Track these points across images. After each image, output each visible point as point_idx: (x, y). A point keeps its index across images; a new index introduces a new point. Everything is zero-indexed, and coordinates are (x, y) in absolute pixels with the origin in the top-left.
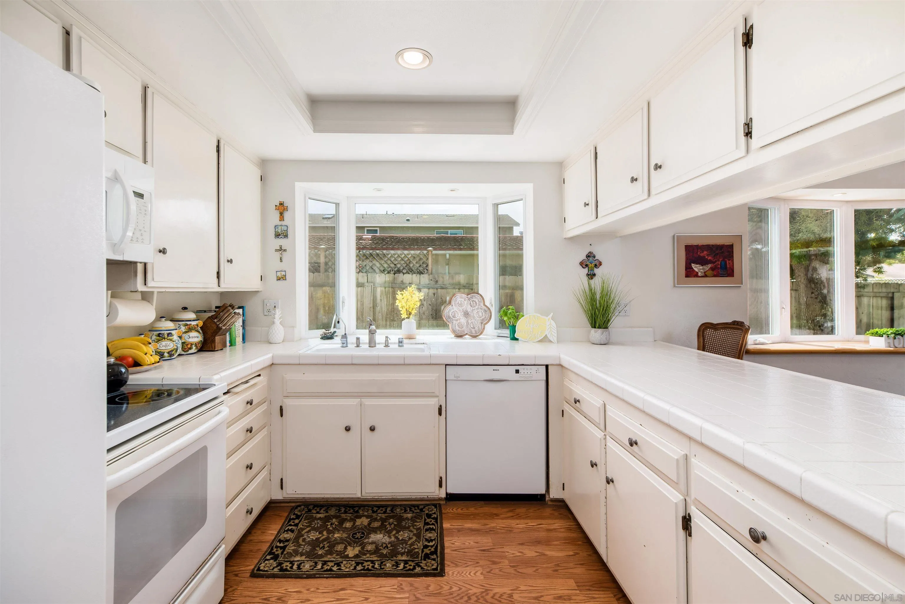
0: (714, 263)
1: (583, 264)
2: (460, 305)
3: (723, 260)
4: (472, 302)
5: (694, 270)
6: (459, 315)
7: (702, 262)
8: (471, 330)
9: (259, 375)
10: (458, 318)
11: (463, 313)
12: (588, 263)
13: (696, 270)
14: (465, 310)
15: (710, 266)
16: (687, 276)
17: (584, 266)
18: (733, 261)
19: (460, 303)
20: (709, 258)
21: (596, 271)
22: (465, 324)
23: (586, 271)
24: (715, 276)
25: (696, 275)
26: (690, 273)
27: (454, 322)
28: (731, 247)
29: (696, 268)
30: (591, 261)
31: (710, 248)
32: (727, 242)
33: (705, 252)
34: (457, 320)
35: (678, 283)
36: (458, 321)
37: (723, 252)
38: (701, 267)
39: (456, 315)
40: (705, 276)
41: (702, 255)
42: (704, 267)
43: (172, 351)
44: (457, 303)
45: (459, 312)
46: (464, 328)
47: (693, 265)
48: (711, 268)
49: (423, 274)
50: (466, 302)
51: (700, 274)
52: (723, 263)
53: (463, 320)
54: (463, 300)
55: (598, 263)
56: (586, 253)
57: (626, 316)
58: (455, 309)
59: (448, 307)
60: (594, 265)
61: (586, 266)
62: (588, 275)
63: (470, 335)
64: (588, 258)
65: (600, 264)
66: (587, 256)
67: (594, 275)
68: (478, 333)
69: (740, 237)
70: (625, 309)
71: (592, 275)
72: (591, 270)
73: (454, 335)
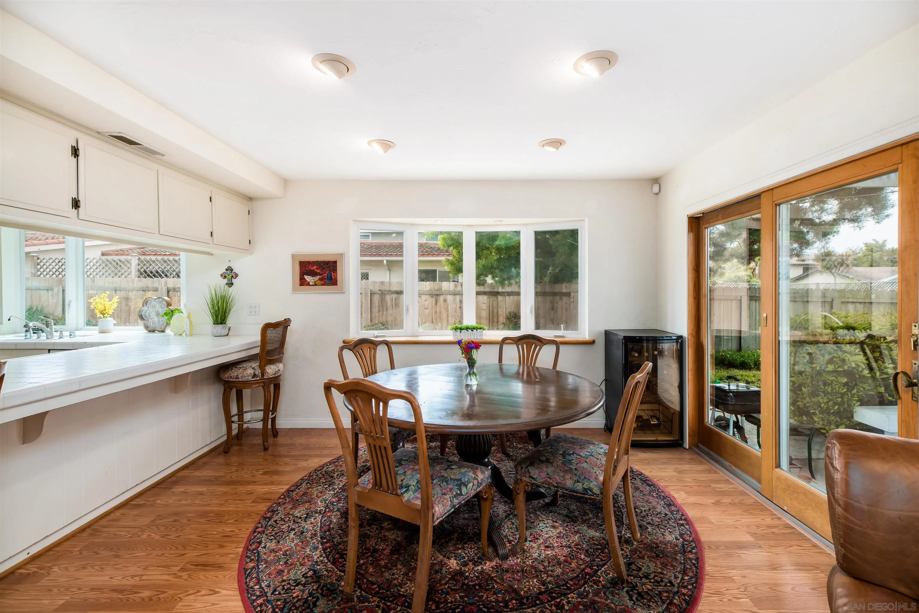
0: (321, 275)
1: (224, 276)
2: (154, 307)
3: (330, 273)
4: (161, 305)
5: (306, 281)
7: (313, 274)
8: (161, 326)
10: (152, 317)
11: (156, 313)
12: (226, 275)
13: (308, 280)
14: (157, 310)
15: (318, 277)
16: (301, 285)
18: (336, 273)
19: (154, 305)
20: (318, 271)
21: (233, 281)
22: (157, 321)
23: (226, 281)
24: (322, 285)
25: (308, 284)
26: (303, 282)
28: (335, 262)
29: (308, 278)
30: (228, 274)
31: (318, 263)
32: (332, 259)
33: (315, 267)
34: (151, 319)
35: (294, 290)
37: (329, 267)
38: (312, 278)
39: (151, 315)
40: (316, 285)
41: (312, 268)
42: (314, 278)
44: (152, 305)
46: (156, 324)
47: (306, 277)
48: (319, 279)
50: (158, 305)
51: (311, 283)
52: (329, 275)
53: (156, 319)
54: (155, 303)
57: (255, 315)
58: (150, 310)
59: (145, 308)
60: (232, 276)
61: (225, 277)
62: (227, 284)
63: (158, 331)
64: (228, 271)
65: (237, 275)
66: (227, 270)
67: (232, 284)
68: (165, 329)
69: (341, 255)
70: (255, 310)
71: (230, 284)
72: (229, 280)
73: (147, 330)
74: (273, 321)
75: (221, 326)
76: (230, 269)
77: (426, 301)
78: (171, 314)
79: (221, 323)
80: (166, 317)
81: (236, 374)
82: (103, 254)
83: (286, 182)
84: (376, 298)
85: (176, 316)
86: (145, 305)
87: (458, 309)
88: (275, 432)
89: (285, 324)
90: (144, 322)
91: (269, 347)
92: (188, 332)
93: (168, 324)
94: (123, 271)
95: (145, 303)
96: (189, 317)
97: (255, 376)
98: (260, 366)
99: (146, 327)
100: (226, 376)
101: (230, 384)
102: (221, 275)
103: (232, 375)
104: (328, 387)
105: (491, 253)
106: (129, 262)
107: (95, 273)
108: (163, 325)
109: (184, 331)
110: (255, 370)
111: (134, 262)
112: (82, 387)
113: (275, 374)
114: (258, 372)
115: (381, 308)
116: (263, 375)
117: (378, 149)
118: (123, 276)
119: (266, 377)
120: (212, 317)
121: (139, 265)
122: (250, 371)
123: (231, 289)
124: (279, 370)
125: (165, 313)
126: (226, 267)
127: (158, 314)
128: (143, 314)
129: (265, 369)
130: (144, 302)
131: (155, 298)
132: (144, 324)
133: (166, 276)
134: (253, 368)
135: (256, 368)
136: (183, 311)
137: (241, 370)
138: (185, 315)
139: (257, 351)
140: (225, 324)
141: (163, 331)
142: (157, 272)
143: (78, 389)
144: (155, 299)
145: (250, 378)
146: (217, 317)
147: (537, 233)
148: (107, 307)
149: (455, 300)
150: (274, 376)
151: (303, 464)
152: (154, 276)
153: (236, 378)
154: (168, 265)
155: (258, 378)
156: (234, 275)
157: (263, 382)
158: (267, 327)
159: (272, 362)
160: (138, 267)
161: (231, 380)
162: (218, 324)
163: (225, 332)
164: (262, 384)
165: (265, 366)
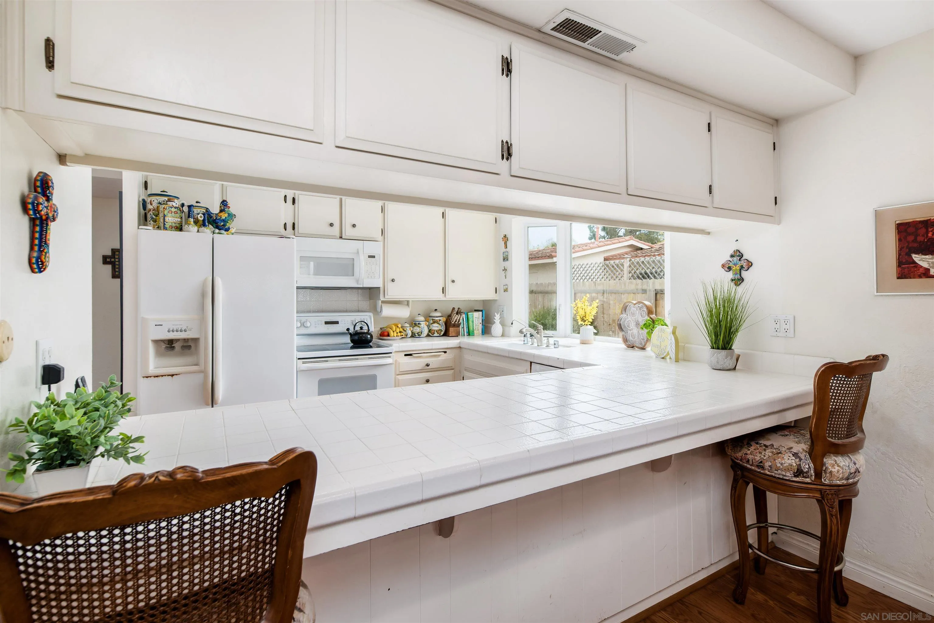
1: (725, 267)
2: (633, 314)
4: (642, 312)
5: (918, 266)
6: (632, 325)
8: (641, 342)
9: (445, 352)
10: (631, 328)
11: (635, 323)
12: (731, 265)
13: (924, 265)
14: (636, 319)
16: (902, 276)
17: (727, 269)
19: (633, 312)
21: (744, 274)
22: (637, 334)
23: (730, 275)
26: (907, 271)
27: (629, 332)
29: (924, 261)
30: (735, 263)
34: (630, 330)
35: (881, 287)
36: (632, 332)
39: (630, 325)
43: (419, 333)
44: (631, 312)
45: (632, 322)
46: (636, 338)
47: (917, 255)
50: (637, 312)
51: (932, 272)
53: (635, 331)
54: (635, 309)
55: (744, 264)
57: (786, 337)
58: (630, 319)
59: (624, 316)
60: (742, 267)
61: (730, 269)
62: (732, 280)
63: (637, 347)
64: (735, 259)
65: (750, 265)
66: (732, 256)
67: (743, 280)
68: (645, 345)
70: (787, 327)
71: (739, 281)
72: (736, 274)
73: (626, 345)
74: (845, 360)
75: (724, 352)
76: (738, 255)
78: (651, 325)
79: (724, 348)
80: (646, 331)
81: (758, 458)
82: (606, 259)
83: (856, 61)
85: (658, 328)
86: (623, 312)
90: (623, 333)
92: (673, 356)
93: (648, 340)
94: (617, 273)
95: (625, 309)
96: (674, 333)
97: (799, 472)
98: (811, 453)
99: (625, 340)
101: (746, 474)
102: (723, 266)
103: (750, 457)
106: (622, 265)
107: (596, 277)
108: (643, 339)
109: (668, 354)
110: (801, 460)
111: (627, 263)
112: (484, 481)
113: (847, 479)
114: (807, 465)
116: (818, 475)
118: (617, 279)
119: (827, 482)
120: (710, 336)
121: (630, 266)
122: (789, 461)
123: (740, 289)
124: (857, 471)
125: (645, 324)
126: (731, 252)
127: (637, 324)
128: (621, 323)
129: (823, 464)
130: (623, 308)
131: (635, 302)
132: (623, 336)
133: (655, 277)
134: (796, 455)
135: (802, 456)
136: (668, 321)
137: (768, 453)
138: (669, 329)
140: (730, 349)
141: (643, 349)
142: (646, 273)
143: (478, 484)
144: (635, 304)
145: (789, 475)
146: (717, 335)
148: (588, 313)
150: (845, 482)
152: (644, 277)
153: (758, 466)
155: (808, 480)
156: (745, 265)
157: (820, 491)
158: (830, 371)
159: (839, 449)
160: (629, 269)
161: (748, 466)
162: (718, 349)
163: (730, 363)
164: (818, 495)
165: (824, 456)
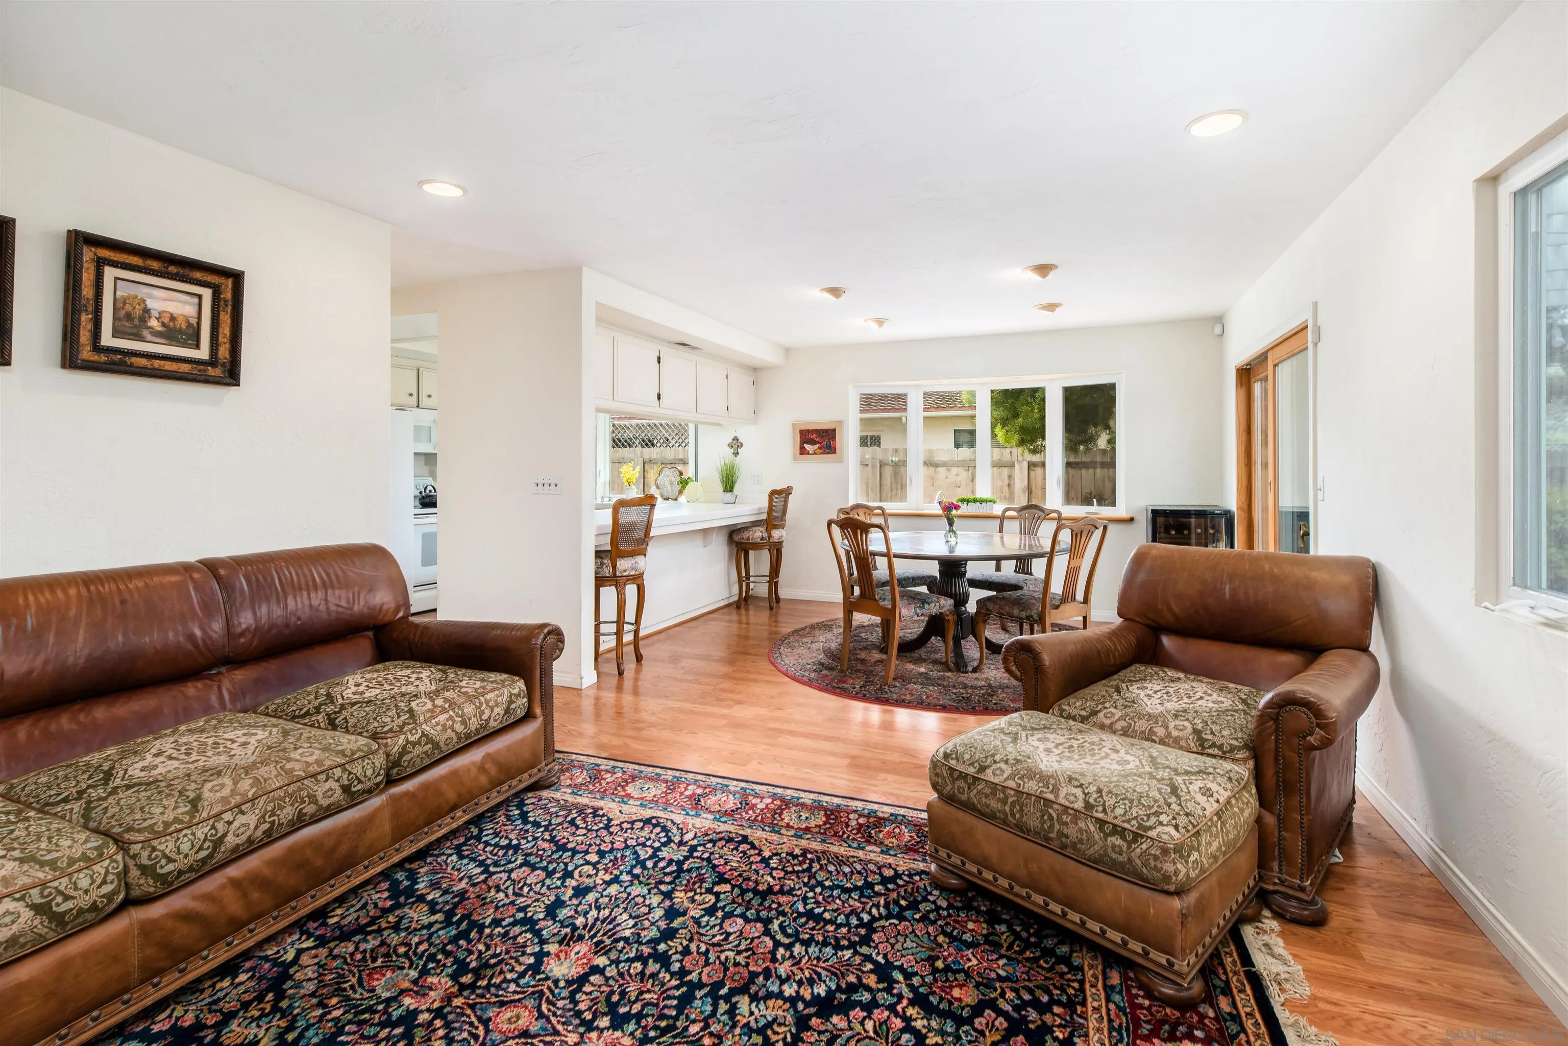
0: (821, 443)
2: (668, 476)
3: (829, 441)
4: (675, 474)
5: (806, 449)
6: (667, 484)
7: (812, 442)
8: (673, 495)
10: (666, 486)
11: (669, 482)
12: (732, 445)
13: (808, 449)
14: (670, 480)
15: (818, 446)
16: (801, 454)
17: (730, 447)
18: (835, 441)
20: (818, 439)
21: (739, 450)
22: (670, 490)
23: (732, 450)
24: (822, 454)
25: (808, 453)
26: (803, 451)
27: (663, 489)
28: (834, 430)
29: (808, 447)
30: (735, 444)
31: (817, 431)
32: (831, 427)
33: (815, 435)
35: (794, 459)
36: (666, 489)
37: (828, 435)
38: (812, 447)
40: (815, 453)
41: (812, 437)
42: (814, 446)
44: (665, 474)
46: (669, 493)
47: (806, 445)
49: (630, 446)
50: (671, 475)
51: (810, 452)
52: (828, 443)
53: (669, 488)
54: (669, 472)
55: (739, 444)
56: (732, 437)
58: (665, 480)
59: (659, 477)
60: (738, 446)
61: (732, 447)
62: (733, 454)
63: (671, 499)
64: (734, 441)
67: (739, 454)
68: (678, 497)
69: (841, 423)
71: (736, 454)
72: (735, 450)
74: (778, 488)
75: (730, 493)
76: (736, 439)
77: (957, 475)
78: (684, 482)
79: (730, 491)
80: (679, 486)
81: (745, 536)
83: (788, 351)
84: (888, 471)
85: (688, 485)
87: (1006, 489)
88: (778, 600)
89: (786, 493)
90: (660, 490)
91: (774, 515)
92: (702, 500)
93: (681, 492)
95: (660, 472)
96: (702, 485)
97: (762, 539)
98: (766, 530)
99: (662, 496)
100: (737, 538)
101: (740, 546)
102: (728, 445)
104: (829, 524)
105: (1033, 409)
108: (676, 493)
109: (698, 498)
113: (780, 538)
114: (765, 535)
115: (894, 485)
116: (769, 539)
117: (874, 325)
119: (772, 541)
120: (721, 484)
122: (759, 534)
123: (737, 459)
124: (782, 535)
125: (678, 482)
127: (671, 483)
129: (770, 533)
131: (669, 467)
132: (660, 492)
134: (761, 532)
135: (763, 532)
137: (750, 533)
139: (764, 517)
140: (733, 491)
141: (676, 500)
144: (669, 469)
145: (759, 540)
146: (725, 485)
147: (1066, 390)
148: (632, 476)
149: (1000, 473)
150: (779, 540)
151: (806, 620)
153: (745, 539)
154: (643, 431)
155: (765, 542)
157: (770, 545)
158: (774, 493)
159: (776, 527)
161: (741, 540)
162: (726, 492)
163: (734, 499)
164: (769, 547)
165: (771, 530)
